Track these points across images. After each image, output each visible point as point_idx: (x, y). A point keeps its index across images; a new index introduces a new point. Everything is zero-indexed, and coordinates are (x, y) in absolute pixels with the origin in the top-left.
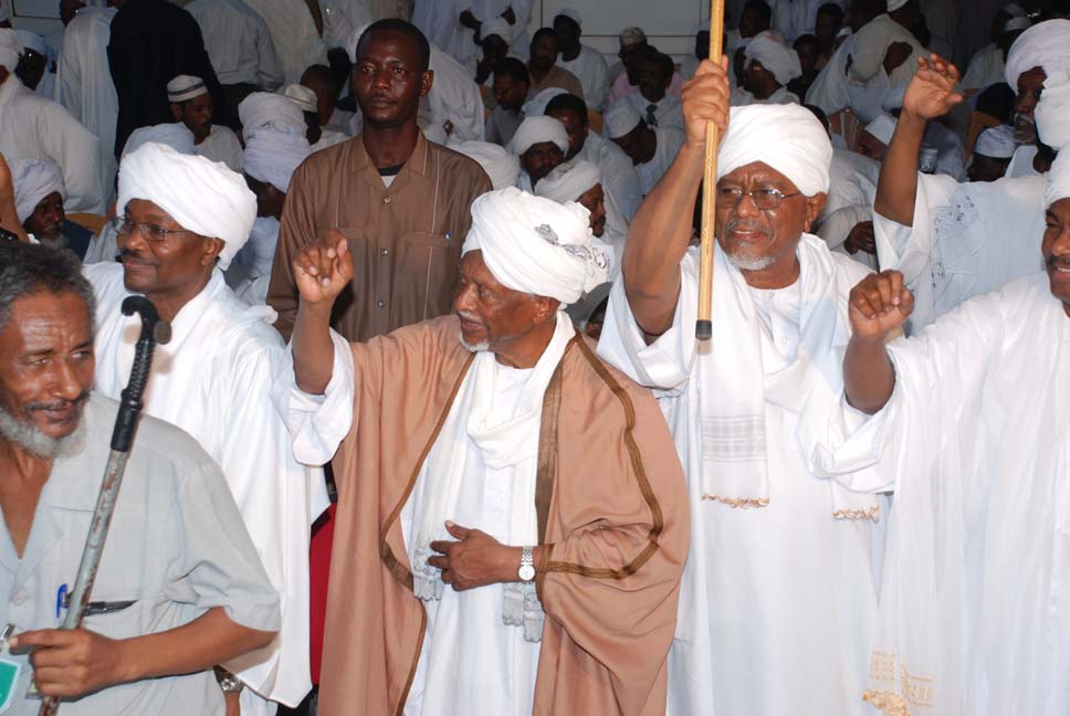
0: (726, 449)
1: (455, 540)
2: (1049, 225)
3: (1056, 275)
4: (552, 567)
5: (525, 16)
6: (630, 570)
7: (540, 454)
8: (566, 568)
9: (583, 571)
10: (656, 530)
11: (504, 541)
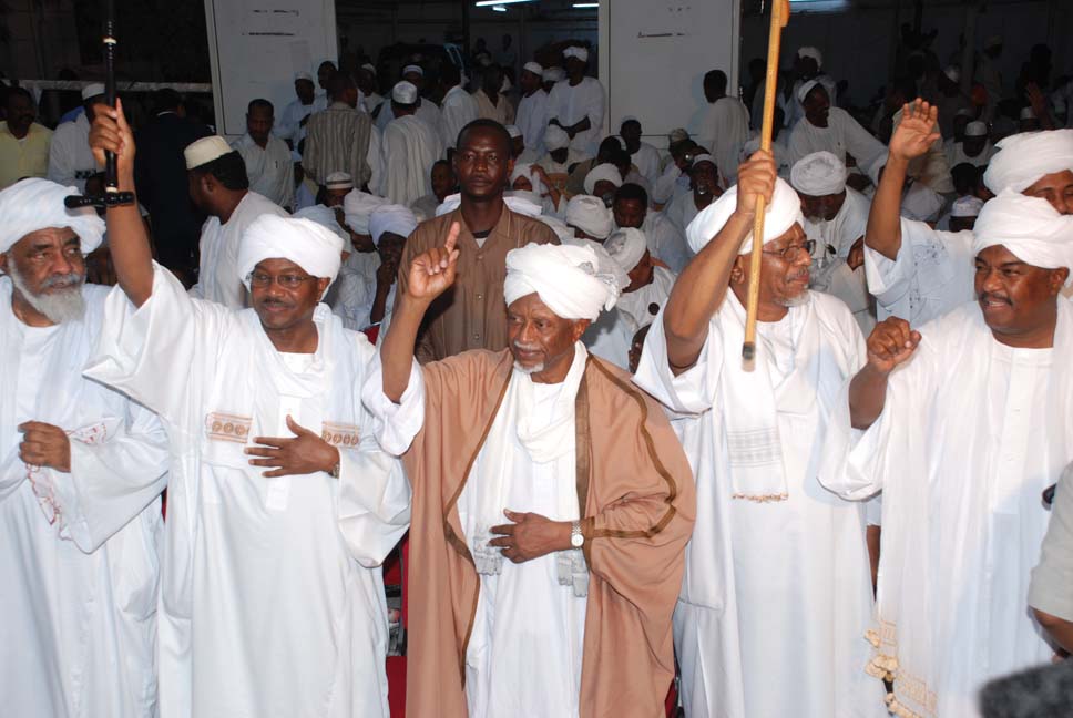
0: (750, 456)
1: (514, 523)
2: (979, 268)
3: (989, 310)
4: (597, 534)
5: (598, 123)
6: (656, 530)
7: (577, 449)
8: (608, 533)
9: (621, 534)
10: (670, 498)
11: (552, 519)
